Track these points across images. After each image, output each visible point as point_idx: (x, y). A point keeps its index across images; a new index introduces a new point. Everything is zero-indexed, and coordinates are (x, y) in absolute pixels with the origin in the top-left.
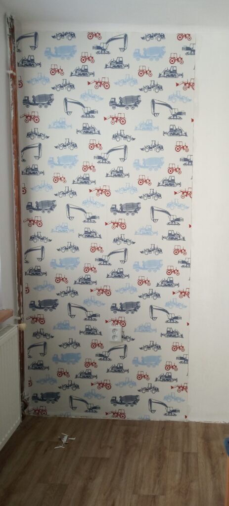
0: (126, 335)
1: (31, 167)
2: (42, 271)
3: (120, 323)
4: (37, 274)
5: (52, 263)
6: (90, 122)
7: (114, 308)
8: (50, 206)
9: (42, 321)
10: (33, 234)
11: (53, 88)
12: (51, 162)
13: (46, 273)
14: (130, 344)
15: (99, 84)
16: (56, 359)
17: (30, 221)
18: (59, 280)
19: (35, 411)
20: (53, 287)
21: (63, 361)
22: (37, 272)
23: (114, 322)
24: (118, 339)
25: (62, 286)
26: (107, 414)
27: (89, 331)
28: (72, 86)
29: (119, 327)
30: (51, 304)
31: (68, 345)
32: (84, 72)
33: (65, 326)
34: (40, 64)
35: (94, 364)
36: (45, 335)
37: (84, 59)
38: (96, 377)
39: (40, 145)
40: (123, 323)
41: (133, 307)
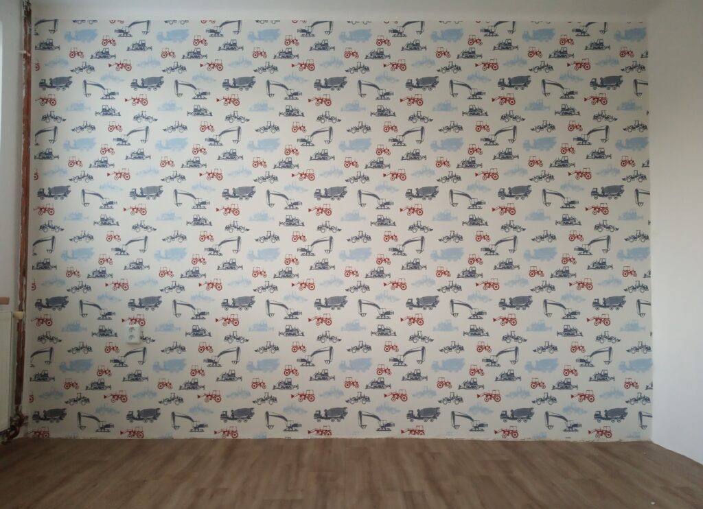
0: (145, 336)
1: (45, 151)
2: (52, 264)
3: (139, 322)
4: (46, 268)
5: (63, 254)
6: (110, 104)
7: (132, 304)
8: (63, 192)
9: (48, 322)
10: (43, 224)
11: (72, 71)
12: (67, 146)
13: (56, 267)
14: (149, 346)
15: (121, 66)
16: (63, 367)
17: (41, 209)
18: (70, 273)
19: (35, 433)
20: (63, 283)
21: (71, 369)
22: (45, 266)
23: (132, 320)
24: (136, 339)
25: (74, 281)
26: (122, 433)
27: (104, 333)
28: (92, 69)
29: (137, 326)
30: (60, 302)
31: (78, 350)
32: (105, 55)
33: (75, 328)
34: (59, 47)
35: (108, 372)
36: (52, 339)
37: (105, 42)
38: (110, 387)
39: (56, 128)
40: (141, 322)
41: (153, 302)
